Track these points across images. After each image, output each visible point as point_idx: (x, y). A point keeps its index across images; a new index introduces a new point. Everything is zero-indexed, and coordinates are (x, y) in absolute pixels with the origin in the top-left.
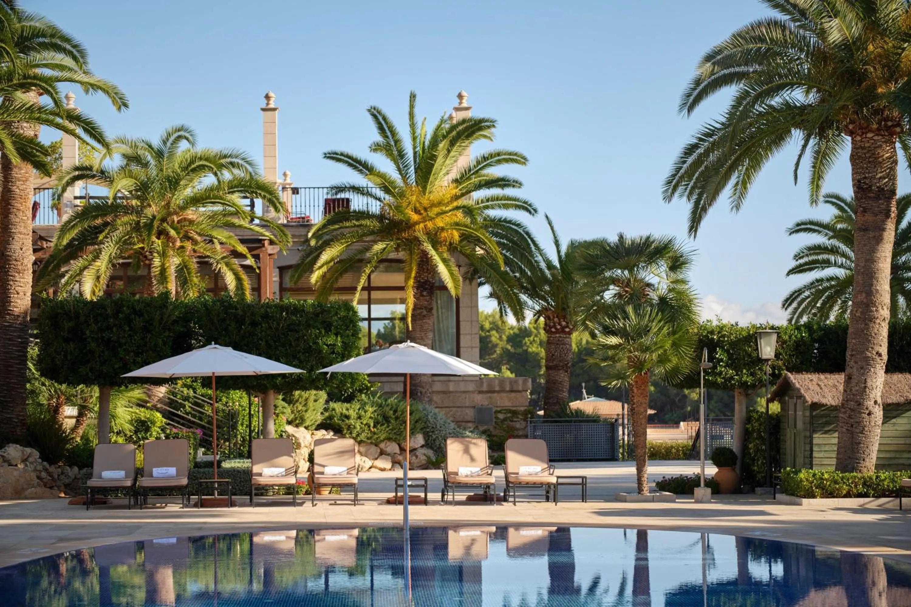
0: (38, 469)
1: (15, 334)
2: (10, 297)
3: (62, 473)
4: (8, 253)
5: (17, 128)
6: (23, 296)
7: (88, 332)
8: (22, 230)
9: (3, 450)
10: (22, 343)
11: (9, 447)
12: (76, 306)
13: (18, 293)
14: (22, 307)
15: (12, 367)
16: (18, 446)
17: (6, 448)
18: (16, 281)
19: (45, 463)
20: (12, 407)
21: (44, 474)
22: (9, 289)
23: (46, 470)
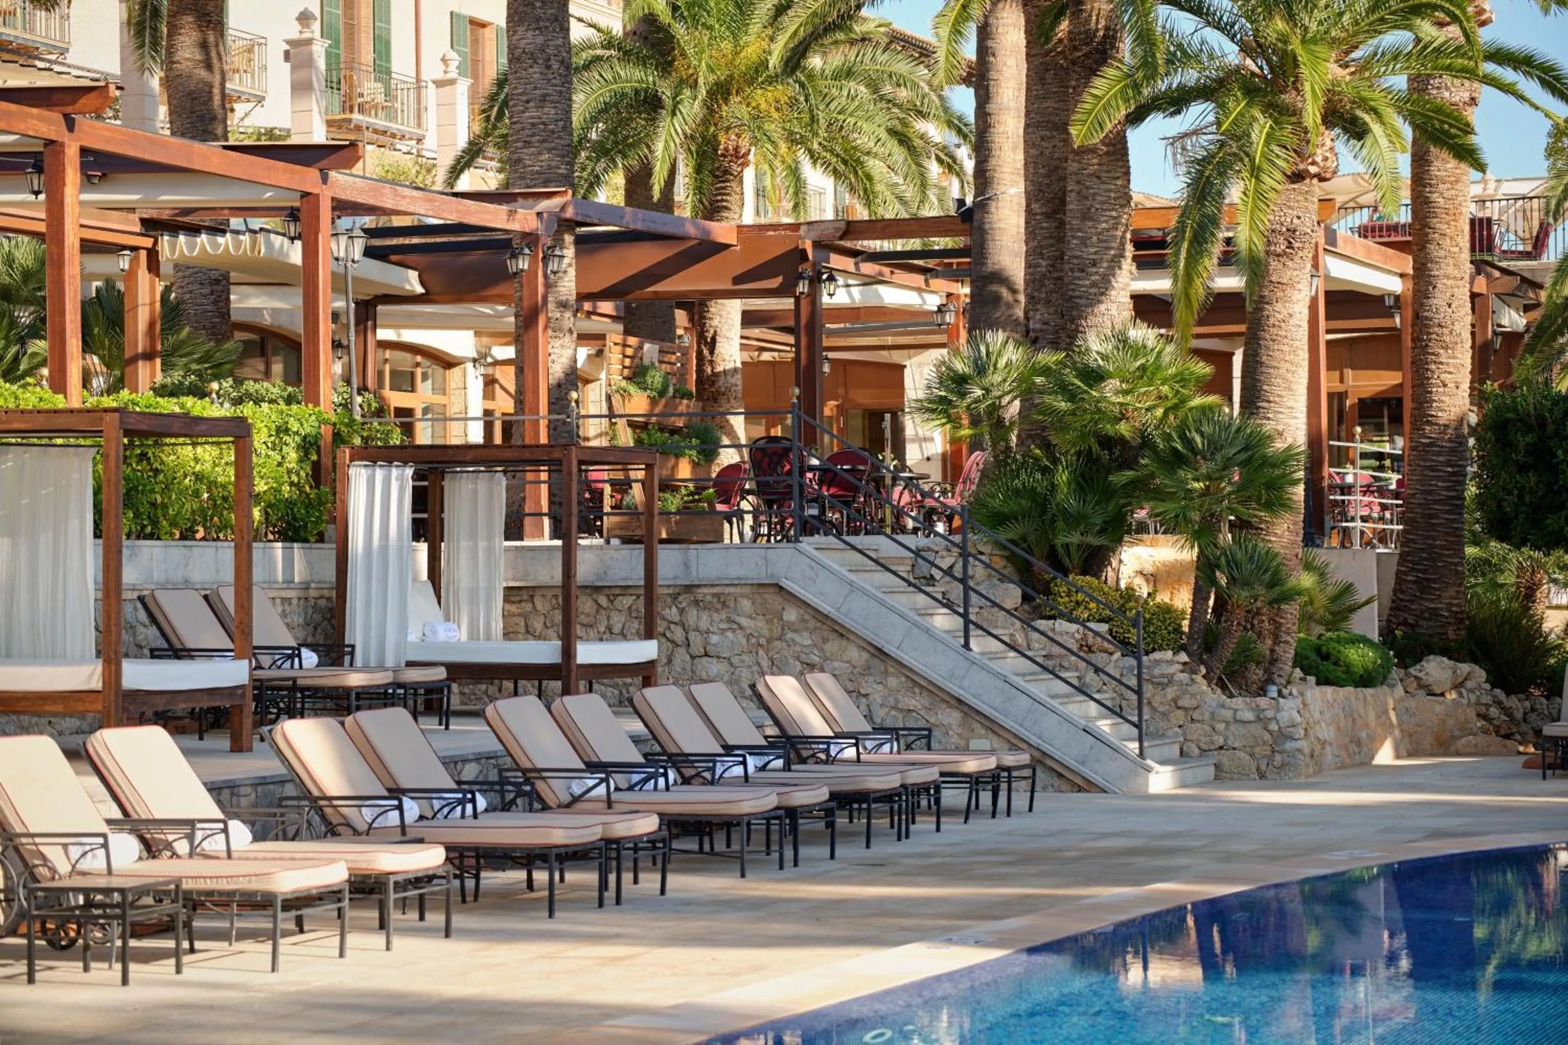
0: (1484, 701)
1: (1441, 459)
2: (1431, 392)
3: (1533, 710)
4: (1426, 314)
5: (1438, 88)
6: (1455, 390)
7: (1560, 452)
8: (1451, 270)
9: (1418, 667)
10: (1453, 474)
11: (1428, 661)
12: (1538, 406)
13: (1445, 386)
14: (1453, 409)
15: (1437, 518)
16: (1445, 659)
17: (1424, 663)
18: (1441, 363)
19: (1497, 691)
20: (1439, 589)
21: (1494, 712)
22: (1428, 379)
23: (1499, 703)
